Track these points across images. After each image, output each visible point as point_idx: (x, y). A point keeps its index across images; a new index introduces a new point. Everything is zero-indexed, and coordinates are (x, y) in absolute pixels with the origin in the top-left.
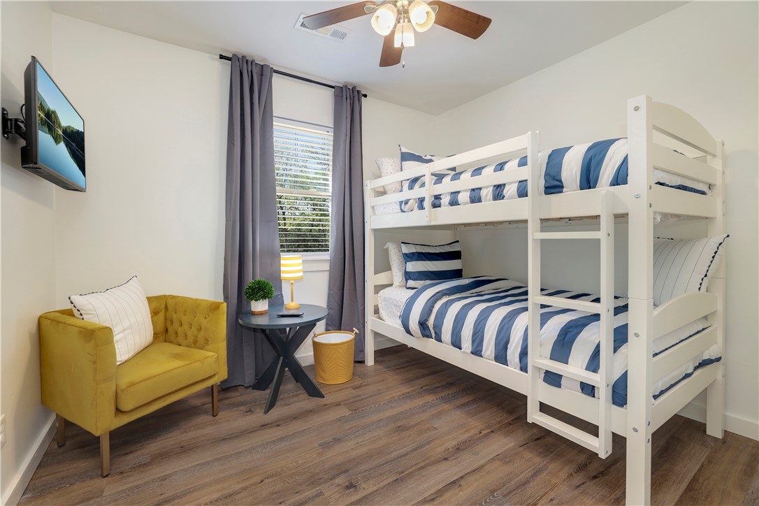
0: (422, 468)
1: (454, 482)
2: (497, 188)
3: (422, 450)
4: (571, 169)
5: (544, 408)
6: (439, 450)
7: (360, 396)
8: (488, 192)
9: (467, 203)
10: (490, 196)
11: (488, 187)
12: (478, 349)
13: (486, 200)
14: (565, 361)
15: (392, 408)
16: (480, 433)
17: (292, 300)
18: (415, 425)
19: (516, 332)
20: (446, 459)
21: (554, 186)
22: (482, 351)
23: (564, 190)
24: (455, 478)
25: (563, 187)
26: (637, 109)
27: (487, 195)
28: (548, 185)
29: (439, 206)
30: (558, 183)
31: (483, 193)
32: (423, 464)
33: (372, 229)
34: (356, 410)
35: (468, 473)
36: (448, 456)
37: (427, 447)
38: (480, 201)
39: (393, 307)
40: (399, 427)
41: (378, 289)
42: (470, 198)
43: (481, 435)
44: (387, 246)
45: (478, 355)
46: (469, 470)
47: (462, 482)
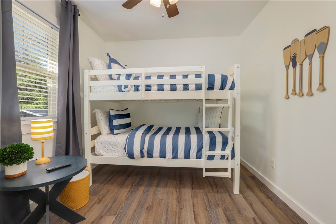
0: (179, 218)
1: (195, 215)
2: (185, 85)
3: (169, 211)
4: (218, 83)
5: (208, 170)
6: (175, 206)
7: (107, 205)
8: (181, 86)
9: (168, 90)
10: (182, 88)
11: (180, 84)
12: (176, 155)
13: (179, 90)
14: (214, 150)
15: (132, 202)
16: (177, 192)
17: (43, 156)
18: (153, 203)
19: (193, 144)
20: (181, 209)
21: (211, 87)
22: (178, 156)
23: (214, 89)
24: (193, 213)
25: (214, 88)
26: (238, 67)
27: (180, 88)
28: (209, 87)
29: (150, 90)
30: (212, 87)
31: (178, 87)
32: (177, 217)
33: (90, 101)
34: (116, 213)
35: (193, 209)
36: (180, 207)
37: (170, 209)
38: (176, 90)
39: (110, 146)
40: (148, 208)
41: (94, 137)
42: (171, 88)
43: (178, 192)
44: (95, 111)
45: (176, 158)
46: (192, 207)
47: (197, 213)
